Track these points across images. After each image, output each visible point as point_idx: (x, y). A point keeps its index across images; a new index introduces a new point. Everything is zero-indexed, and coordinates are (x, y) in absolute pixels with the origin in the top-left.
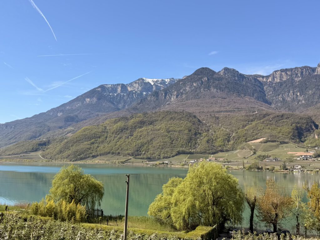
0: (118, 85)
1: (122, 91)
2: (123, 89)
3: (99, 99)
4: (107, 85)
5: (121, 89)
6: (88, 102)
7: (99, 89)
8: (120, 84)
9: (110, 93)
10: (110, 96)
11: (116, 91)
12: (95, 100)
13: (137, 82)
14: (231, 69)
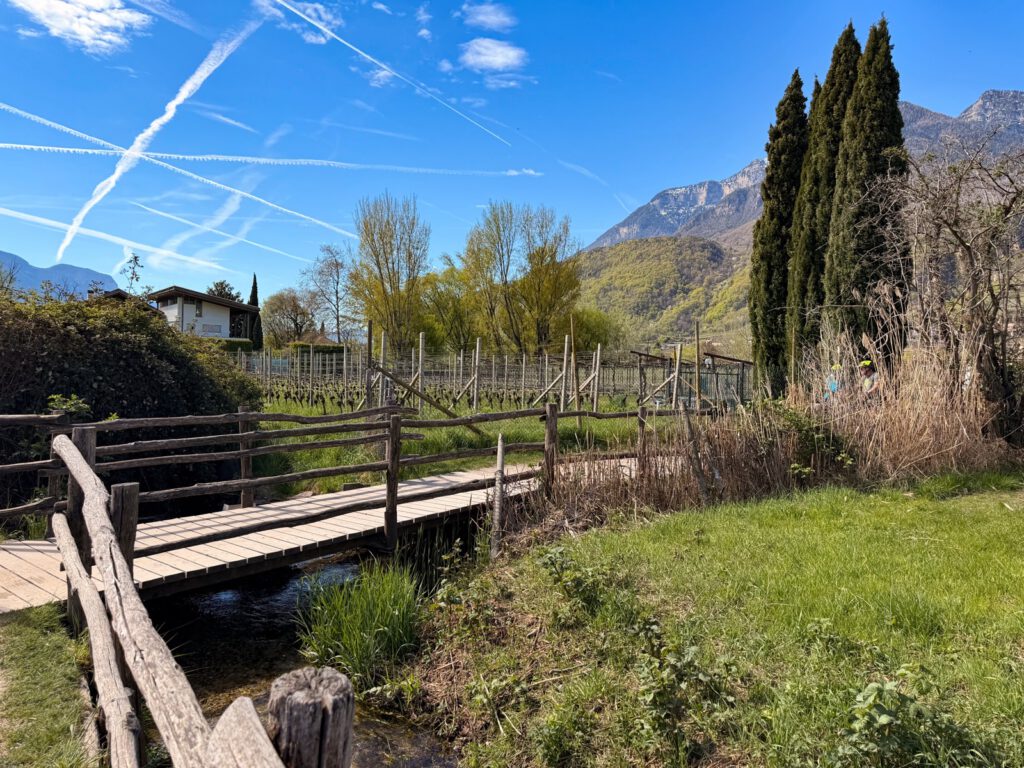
0: (701, 185)
1: (708, 200)
2: (711, 195)
3: (644, 227)
4: (674, 189)
5: (708, 193)
6: (623, 236)
7: (656, 202)
8: (705, 183)
9: (679, 207)
10: (679, 215)
11: (695, 201)
12: (636, 228)
13: (747, 170)
14: (1008, 93)
